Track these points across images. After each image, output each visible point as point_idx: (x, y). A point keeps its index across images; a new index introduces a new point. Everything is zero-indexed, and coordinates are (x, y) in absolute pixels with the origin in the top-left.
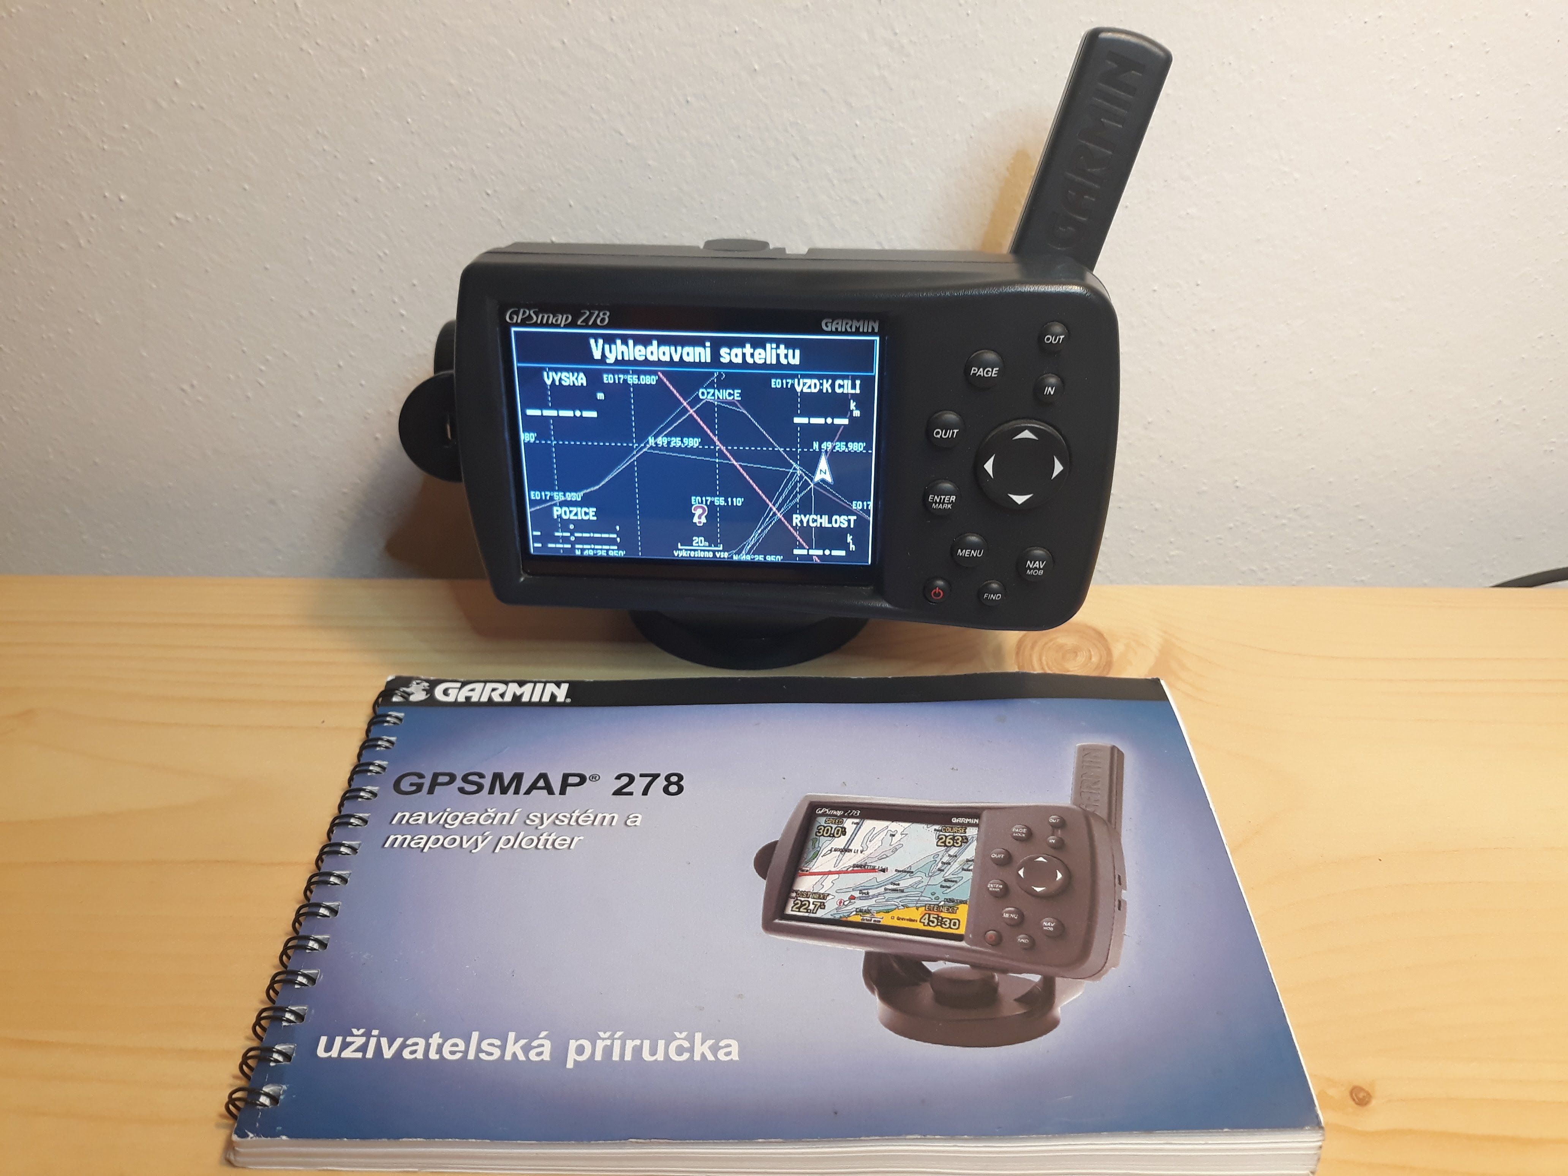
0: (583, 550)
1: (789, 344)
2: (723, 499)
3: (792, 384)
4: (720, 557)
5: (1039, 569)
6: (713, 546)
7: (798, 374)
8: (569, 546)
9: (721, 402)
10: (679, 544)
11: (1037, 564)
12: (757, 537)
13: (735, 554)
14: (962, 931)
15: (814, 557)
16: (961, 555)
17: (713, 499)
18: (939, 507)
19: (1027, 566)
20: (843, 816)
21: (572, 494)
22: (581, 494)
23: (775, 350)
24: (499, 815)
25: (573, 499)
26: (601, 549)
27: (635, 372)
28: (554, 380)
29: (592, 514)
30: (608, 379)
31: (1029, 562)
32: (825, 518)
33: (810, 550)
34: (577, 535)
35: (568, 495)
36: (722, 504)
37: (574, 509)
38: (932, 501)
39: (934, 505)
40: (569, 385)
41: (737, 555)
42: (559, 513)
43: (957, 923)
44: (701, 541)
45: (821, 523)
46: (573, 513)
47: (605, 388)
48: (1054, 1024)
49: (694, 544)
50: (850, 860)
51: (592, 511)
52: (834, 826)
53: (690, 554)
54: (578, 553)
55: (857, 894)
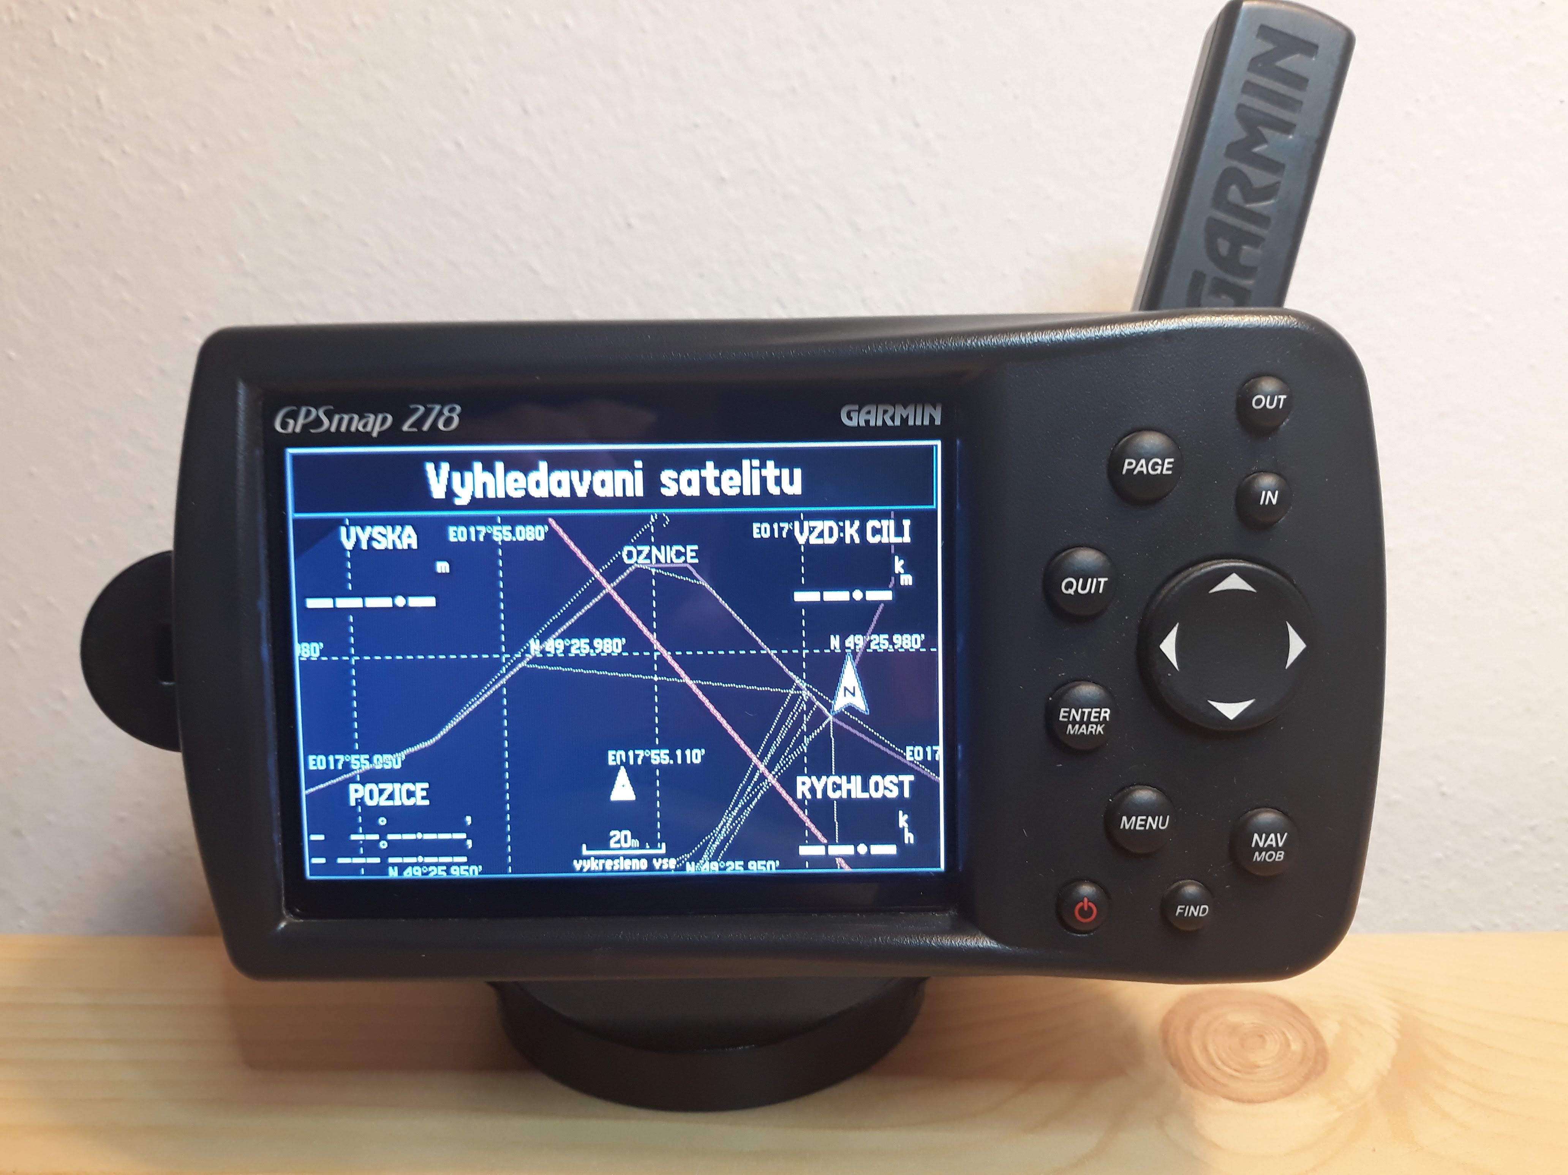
0: (402, 867)
1: (784, 460)
2: (667, 751)
3: (789, 529)
4: (661, 870)
5: (1277, 849)
6: (648, 847)
7: (798, 514)
8: (377, 860)
9: (662, 569)
10: (584, 846)
11: (1272, 840)
12: (731, 824)
13: (690, 861)
15: (837, 859)
16: (1127, 827)
17: (647, 753)
18: (1081, 731)
19: (1253, 845)
21: (386, 756)
22: (402, 756)
23: (758, 470)
25: (387, 767)
26: (437, 865)
27: (506, 521)
28: (358, 540)
29: (420, 794)
30: (457, 534)
31: (1256, 836)
32: (857, 780)
33: (830, 847)
34: (390, 837)
35: (378, 760)
36: (665, 762)
37: (388, 787)
38: (1066, 720)
39: (1070, 726)
40: (386, 549)
41: (693, 863)
42: (359, 795)
44: (626, 837)
45: (849, 791)
46: (386, 794)
47: (453, 552)
49: (612, 844)
51: (420, 788)
53: (604, 865)
54: (393, 873)
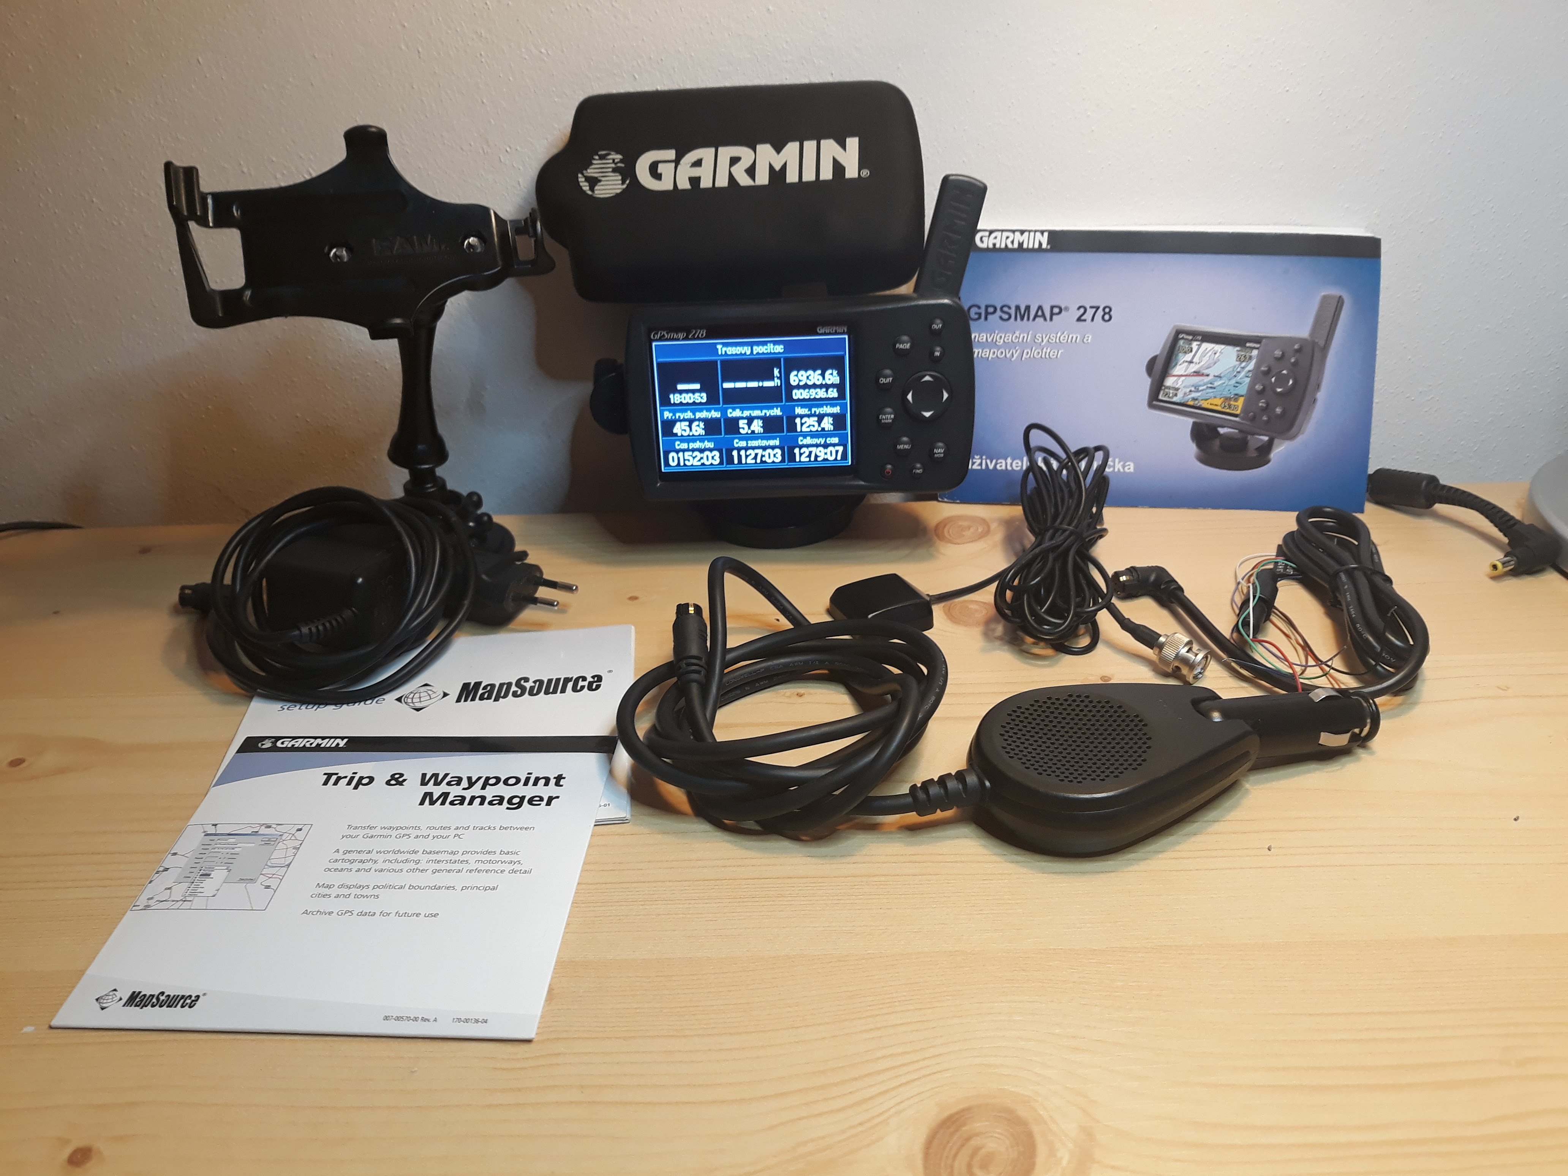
5: (941, 453)
11: (940, 451)
14: (1238, 412)
16: (900, 448)
18: (886, 421)
20: (1192, 340)
24: (1021, 336)
31: (935, 450)
38: (882, 418)
39: (883, 420)
43: (1236, 407)
48: (1268, 462)
50: (1193, 368)
52: (1187, 346)
55: (1193, 389)
